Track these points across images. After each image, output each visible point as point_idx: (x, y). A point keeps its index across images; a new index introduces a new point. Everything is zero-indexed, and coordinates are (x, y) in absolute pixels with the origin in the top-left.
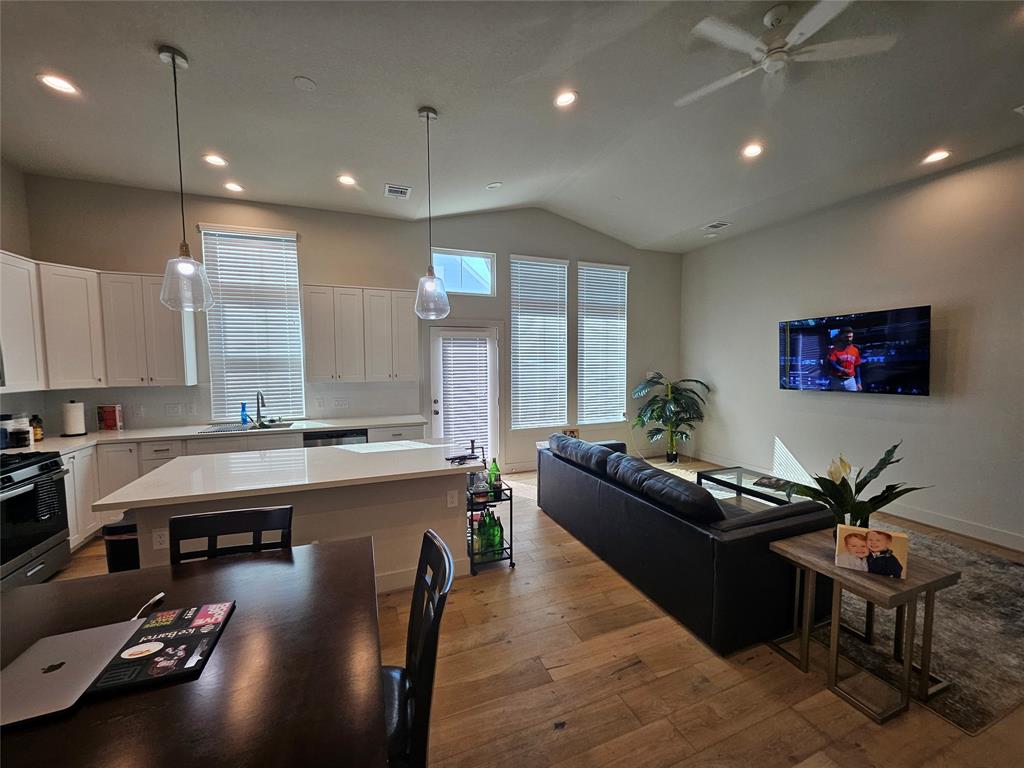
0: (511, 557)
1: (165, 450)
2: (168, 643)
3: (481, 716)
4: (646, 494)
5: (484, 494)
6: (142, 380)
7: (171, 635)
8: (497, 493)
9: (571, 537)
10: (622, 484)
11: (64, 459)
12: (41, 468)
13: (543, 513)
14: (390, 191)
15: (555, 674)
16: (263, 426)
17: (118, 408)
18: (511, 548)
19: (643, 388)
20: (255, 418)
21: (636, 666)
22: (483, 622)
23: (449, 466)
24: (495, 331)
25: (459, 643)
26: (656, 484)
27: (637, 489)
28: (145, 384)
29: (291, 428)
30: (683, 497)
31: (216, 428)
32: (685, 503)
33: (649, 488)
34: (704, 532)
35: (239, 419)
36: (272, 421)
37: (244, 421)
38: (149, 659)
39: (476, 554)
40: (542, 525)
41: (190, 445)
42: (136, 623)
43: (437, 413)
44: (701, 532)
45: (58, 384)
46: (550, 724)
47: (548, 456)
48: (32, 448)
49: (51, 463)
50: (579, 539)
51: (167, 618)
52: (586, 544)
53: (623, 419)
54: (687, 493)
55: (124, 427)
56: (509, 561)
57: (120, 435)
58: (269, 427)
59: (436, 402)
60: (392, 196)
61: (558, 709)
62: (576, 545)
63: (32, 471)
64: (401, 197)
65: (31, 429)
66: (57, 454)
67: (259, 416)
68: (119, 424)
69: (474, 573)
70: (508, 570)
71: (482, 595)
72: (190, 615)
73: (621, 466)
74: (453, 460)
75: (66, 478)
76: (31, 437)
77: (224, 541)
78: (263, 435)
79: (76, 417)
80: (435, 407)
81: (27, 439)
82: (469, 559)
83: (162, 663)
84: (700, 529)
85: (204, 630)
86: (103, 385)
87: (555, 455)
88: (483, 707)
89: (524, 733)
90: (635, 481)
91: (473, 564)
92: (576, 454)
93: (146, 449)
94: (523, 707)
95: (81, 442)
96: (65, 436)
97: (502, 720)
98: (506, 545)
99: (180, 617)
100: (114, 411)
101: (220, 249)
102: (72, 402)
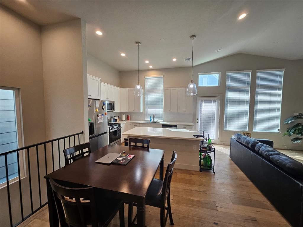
0: (214, 170)
1: (136, 125)
2: (123, 159)
3: (192, 208)
4: (270, 161)
5: (206, 148)
6: (133, 110)
7: (124, 158)
8: (210, 149)
9: (240, 170)
10: (261, 155)
11: (121, 125)
12: (118, 126)
13: (231, 160)
14: (186, 60)
15: (219, 209)
16: (154, 122)
17: (130, 116)
18: (214, 167)
19: (291, 120)
20: (153, 120)
21: (254, 221)
22: (200, 185)
23: (193, 137)
24: (219, 98)
25: (191, 188)
26: (276, 157)
27: (267, 158)
29: (160, 123)
30: (287, 165)
31: (145, 122)
32: (288, 168)
33: (272, 158)
34: (298, 182)
35: (150, 120)
36: (156, 121)
37: (151, 121)
38: (120, 160)
39: (202, 166)
40: (230, 164)
41: (140, 124)
42: (121, 154)
43: (198, 122)
44: (296, 182)
45: (122, 111)
46: (213, 222)
47: (234, 141)
48: (118, 122)
49: (119, 126)
50: (243, 172)
51: (124, 155)
52: (246, 174)
53: (277, 131)
54: (290, 164)
55: (130, 120)
56: (213, 171)
57: (130, 121)
58: (155, 122)
59: (198, 119)
60: (187, 61)
61: (217, 219)
62: (241, 174)
63: (117, 126)
64: (189, 61)
65: (118, 119)
66: (120, 124)
67: (154, 120)
68: (130, 119)
69: (201, 171)
70: (213, 174)
71: (201, 178)
72: (127, 155)
73: (261, 149)
74: (194, 136)
75: (121, 128)
76: (118, 120)
77: (138, 144)
78: (154, 124)
79: (124, 117)
80: (197, 121)
81: (117, 121)
82: (199, 166)
83: (122, 162)
84: (296, 181)
85: (129, 159)
86: (127, 111)
87: (237, 141)
88: (193, 207)
89: (203, 219)
90: (266, 155)
91: (200, 168)
92: (244, 141)
93: (133, 125)
94: (205, 213)
95: (124, 122)
96: (122, 121)
97: (197, 213)
98: (212, 166)
99: (126, 155)
101: (148, 81)
102: (123, 114)
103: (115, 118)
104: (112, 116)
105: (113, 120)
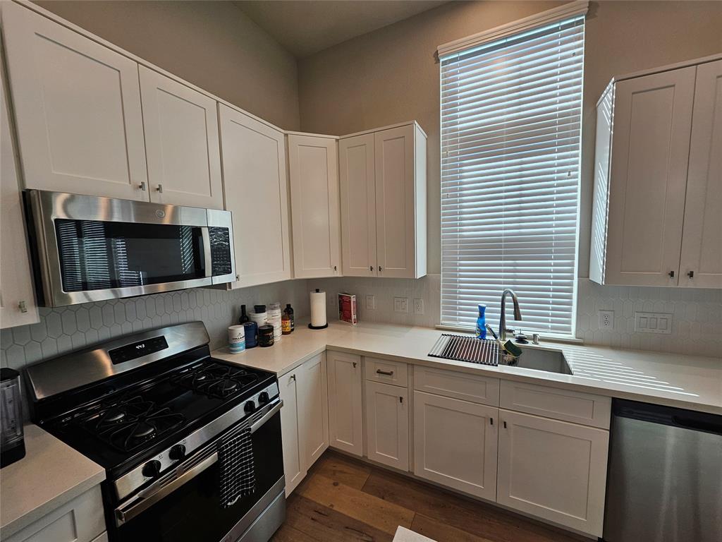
1: (388, 374)
6: (372, 269)
17: (353, 299)
20: (497, 329)
28: (374, 274)
41: (417, 373)
45: (301, 273)
65: (278, 323)
68: (354, 317)
79: (319, 308)
81: (272, 337)
86: (338, 274)
93: (371, 368)
100: (350, 302)
101: (461, 79)
102: (317, 291)
103: (262, 319)
104: (243, 307)
105: (243, 333)
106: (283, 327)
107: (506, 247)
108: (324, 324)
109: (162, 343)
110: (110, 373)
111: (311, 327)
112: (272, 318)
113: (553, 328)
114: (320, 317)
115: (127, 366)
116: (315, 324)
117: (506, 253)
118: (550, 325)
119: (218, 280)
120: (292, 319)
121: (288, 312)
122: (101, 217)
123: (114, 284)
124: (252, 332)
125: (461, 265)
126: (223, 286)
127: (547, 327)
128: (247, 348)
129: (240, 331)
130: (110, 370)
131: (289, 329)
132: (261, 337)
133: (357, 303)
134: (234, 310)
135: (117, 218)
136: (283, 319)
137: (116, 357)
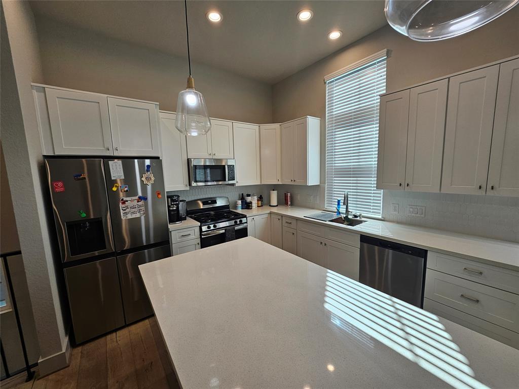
1: (290, 223)
6: (291, 180)
11: (249, 219)
12: (235, 223)
17: (289, 195)
28: (293, 183)
36: (355, 216)
37: (338, 212)
41: (299, 223)
49: (239, 222)
66: (245, 216)
68: (289, 203)
76: (253, 205)
86: (279, 183)
93: (285, 220)
101: (335, 90)
102: (274, 190)
103: (249, 199)
104: (243, 194)
105: (241, 203)
106: (258, 204)
107: (353, 171)
108: (276, 205)
109: (215, 202)
110: (202, 207)
111: (270, 206)
112: (254, 200)
113: (373, 212)
114: (274, 201)
115: (207, 206)
116: (271, 205)
117: (353, 174)
118: (372, 210)
119: (231, 182)
120: (262, 201)
121: (260, 198)
122: (202, 164)
123: (206, 181)
124: (244, 203)
125: (334, 180)
126: (233, 185)
127: (370, 212)
128: (242, 209)
129: (240, 202)
130: (202, 206)
131: (260, 205)
132: (247, 206)
133: (291, 197)
134: (240, 195)
135: (208, 164)
136: (258, 200)
137: (204, 203)
